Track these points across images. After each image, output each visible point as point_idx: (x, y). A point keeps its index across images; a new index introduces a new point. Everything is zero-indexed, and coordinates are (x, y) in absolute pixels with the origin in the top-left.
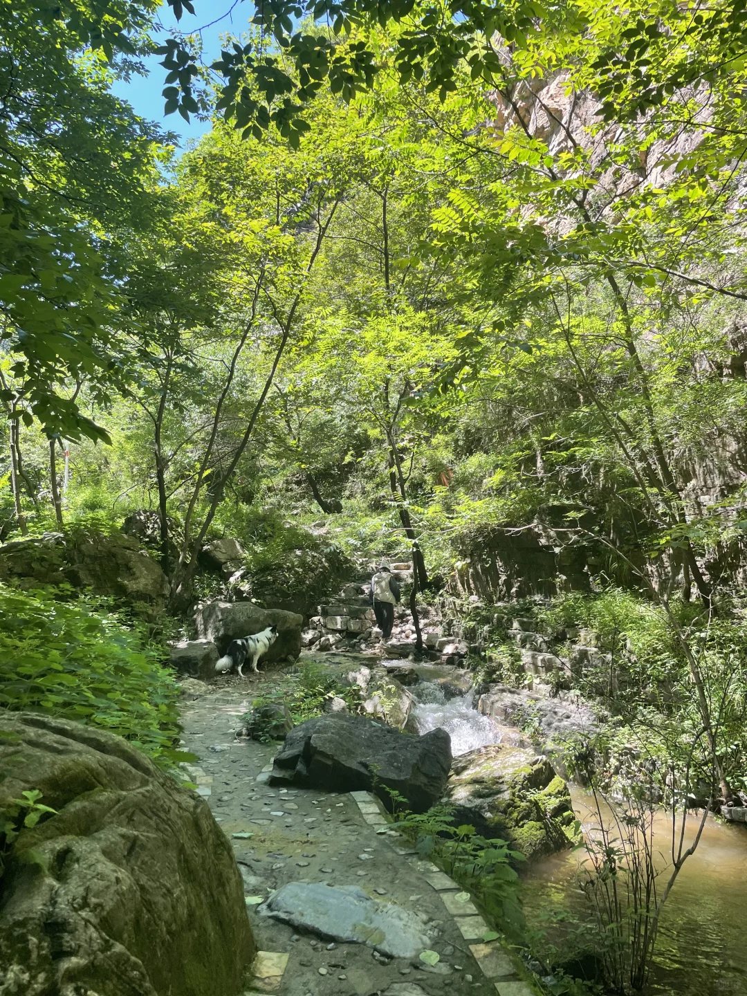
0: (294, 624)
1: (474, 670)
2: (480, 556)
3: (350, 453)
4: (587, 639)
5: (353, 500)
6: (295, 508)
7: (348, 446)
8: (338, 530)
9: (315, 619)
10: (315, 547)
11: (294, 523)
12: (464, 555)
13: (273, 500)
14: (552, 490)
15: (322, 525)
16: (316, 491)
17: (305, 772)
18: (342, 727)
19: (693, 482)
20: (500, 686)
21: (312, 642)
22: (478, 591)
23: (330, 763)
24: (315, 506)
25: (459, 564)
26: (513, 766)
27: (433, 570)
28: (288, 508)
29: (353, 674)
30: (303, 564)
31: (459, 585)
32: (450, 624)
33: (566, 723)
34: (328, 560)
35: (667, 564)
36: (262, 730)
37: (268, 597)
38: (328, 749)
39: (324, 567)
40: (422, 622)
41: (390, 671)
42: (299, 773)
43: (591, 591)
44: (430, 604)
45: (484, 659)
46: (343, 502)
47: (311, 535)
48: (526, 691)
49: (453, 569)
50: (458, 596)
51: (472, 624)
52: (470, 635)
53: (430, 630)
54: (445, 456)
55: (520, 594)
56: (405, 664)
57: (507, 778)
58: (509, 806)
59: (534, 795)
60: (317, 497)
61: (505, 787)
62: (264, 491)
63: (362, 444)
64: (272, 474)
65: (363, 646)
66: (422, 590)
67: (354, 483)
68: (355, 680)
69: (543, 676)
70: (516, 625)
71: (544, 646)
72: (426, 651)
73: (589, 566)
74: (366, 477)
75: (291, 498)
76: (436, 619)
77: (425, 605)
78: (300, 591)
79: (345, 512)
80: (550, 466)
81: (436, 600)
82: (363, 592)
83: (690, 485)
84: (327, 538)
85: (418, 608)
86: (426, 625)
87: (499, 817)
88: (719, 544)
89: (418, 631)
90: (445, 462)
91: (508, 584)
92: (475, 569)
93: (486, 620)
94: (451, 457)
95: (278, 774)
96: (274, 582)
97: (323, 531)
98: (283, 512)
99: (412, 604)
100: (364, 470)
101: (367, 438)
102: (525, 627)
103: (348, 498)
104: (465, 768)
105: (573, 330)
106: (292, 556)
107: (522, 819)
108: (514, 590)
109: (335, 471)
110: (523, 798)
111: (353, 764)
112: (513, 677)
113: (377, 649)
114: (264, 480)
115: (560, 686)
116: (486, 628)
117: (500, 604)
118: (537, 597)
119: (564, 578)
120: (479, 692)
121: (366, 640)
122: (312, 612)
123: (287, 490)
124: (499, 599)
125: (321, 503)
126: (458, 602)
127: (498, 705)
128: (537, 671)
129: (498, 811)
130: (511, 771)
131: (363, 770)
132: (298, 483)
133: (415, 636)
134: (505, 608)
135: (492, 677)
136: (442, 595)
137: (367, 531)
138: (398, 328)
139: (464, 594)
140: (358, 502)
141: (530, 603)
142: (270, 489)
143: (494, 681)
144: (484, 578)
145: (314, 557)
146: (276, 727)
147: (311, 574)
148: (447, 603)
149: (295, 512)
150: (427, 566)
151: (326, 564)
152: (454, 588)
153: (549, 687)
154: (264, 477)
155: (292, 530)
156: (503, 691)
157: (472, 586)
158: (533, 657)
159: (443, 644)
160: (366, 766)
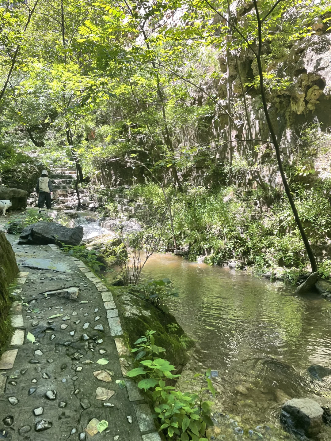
0: (23, 195)
1: (100, 213)
2: (104, 169)
3: (48, 118)
4: (140, 201)
5: (50, 141)
6: (21, 143)
7: (47, 115)
8: (43, 155)
9: (33, 193)
10: (32, 162)
11: (21, 150)
12: (98, 168)
13: (9, 138)
14: (133, 143)
15: (35, 152)
16: (31, 135)
17: (31, 239)
18: (45, 225)
19: (181, 144)
20: (109, 218)
21: (32, 203)
22: (104, 184)
23: (40, 236)
24: (31, 143)
25: (97, 172)
26: (107, 240)
27: (85, 174)
28: (17, 143)
29: (50, 213)
30: (26, 169)
31: (97, 181)
32: (92, 197)
33: (131, 229)
34: (38, 168)
35: (170, 174)
36: (13, 230)
37: (10, 184)
38: (39, 232)
39: (36, 171)
40: (81, 195)
41: (66, 214)
42: (29, 240)
43: (145, 183)
44: (84, 188)
45: (104, 209)
46: (45, 142)
47: (30, 157)
48: (118, 219)
49: (94, 174)
50: (96, 185)
51: (101, 196)
52: (100, 200)
53: (84, 198)
54: (91, 125)
55: (120, 184)
56: (73, 212)
57: (105, 243)
58: (105, 251)
59: (114, 248)
60: (32, 138)
61: (104, 246)
62: (4, 133)
63: (54, 115)
64: (7, 125)
65: (55, 205)
66: (81, 182)
67: (50, 133)
68: (51, 216)
69: (125, 214)
70: (117, 196)
71: (126, 203)
72: (81, 206)
73: (145, 174)
74: (56, 130)
75: (18, 138)
76: (87, 194)
77: (82, 189)
78: (25, 182)
79: (46, 147)
80: (133, 134)
81: (87, 187)
82: (55, 183)
83: (180, 145)
84: (38, 158)
85: (79, 190)
86: (82, 197)
87: (101, 254)
88: (186, 168)
89: (79, 199)
90: (91, 127)
91: (116, 181)
92: (103, 174)
93: (107, 194)
94: (94, 126)
95: (21, 241)
96: (13, 177)
97: (35, 155)
98: (14, 145)
99: (76, 188)
100: (55, 127)
101: (56, 111)
102: (120, 197)
103: (47, 140)
104: (91, 242)
105: (137, 82)
106: (20, 166)
107: (109, 255)
108: (118, 183)
109: (41, 126)
110: (109, 249)
111: (49, 236)
112: (114, 215)
113: (61, 206)
114: (3, 128)
115: (130, 217)
116: (106, 197)
117: (112, 188)
118: (126, 186)
119: (136, 178)
120: (101, 220)
121: (56, 202)
122: (31, 191)
123: (16, 134)
124: (112, 187)
125: (34, 141)
126: (96, 187)
127: (108, 224)
128: (123, 212)
129: (101, 253)
130: (107, 241)
131: (52, 238)
132: (22, 131)
133: (78, 201)
134: (114, 190)
135: (107, 215)
136: (89, 185)
137: (54, 157)
138: (67, 70)
139: (98, 184)
140: (52, 142)
141: (123, 188)
142: (7, 133)
143: (108, 216)
144: (106, 178)
145: (31, 167)
146: (19, 229)
147: (30, 174)
148: (91, 188)
149: (21, 145)
150: (83, 173)
151: (37, 170)
152: (95, 182)
153: (126, 217)
154: (4, 126)
155: (20, 154)
156: (110, 219)
157: (102, 181)
158: (122, 207)
159: (89, 204)
160: (53, 236)
